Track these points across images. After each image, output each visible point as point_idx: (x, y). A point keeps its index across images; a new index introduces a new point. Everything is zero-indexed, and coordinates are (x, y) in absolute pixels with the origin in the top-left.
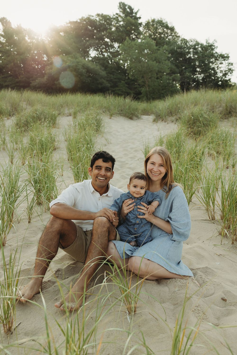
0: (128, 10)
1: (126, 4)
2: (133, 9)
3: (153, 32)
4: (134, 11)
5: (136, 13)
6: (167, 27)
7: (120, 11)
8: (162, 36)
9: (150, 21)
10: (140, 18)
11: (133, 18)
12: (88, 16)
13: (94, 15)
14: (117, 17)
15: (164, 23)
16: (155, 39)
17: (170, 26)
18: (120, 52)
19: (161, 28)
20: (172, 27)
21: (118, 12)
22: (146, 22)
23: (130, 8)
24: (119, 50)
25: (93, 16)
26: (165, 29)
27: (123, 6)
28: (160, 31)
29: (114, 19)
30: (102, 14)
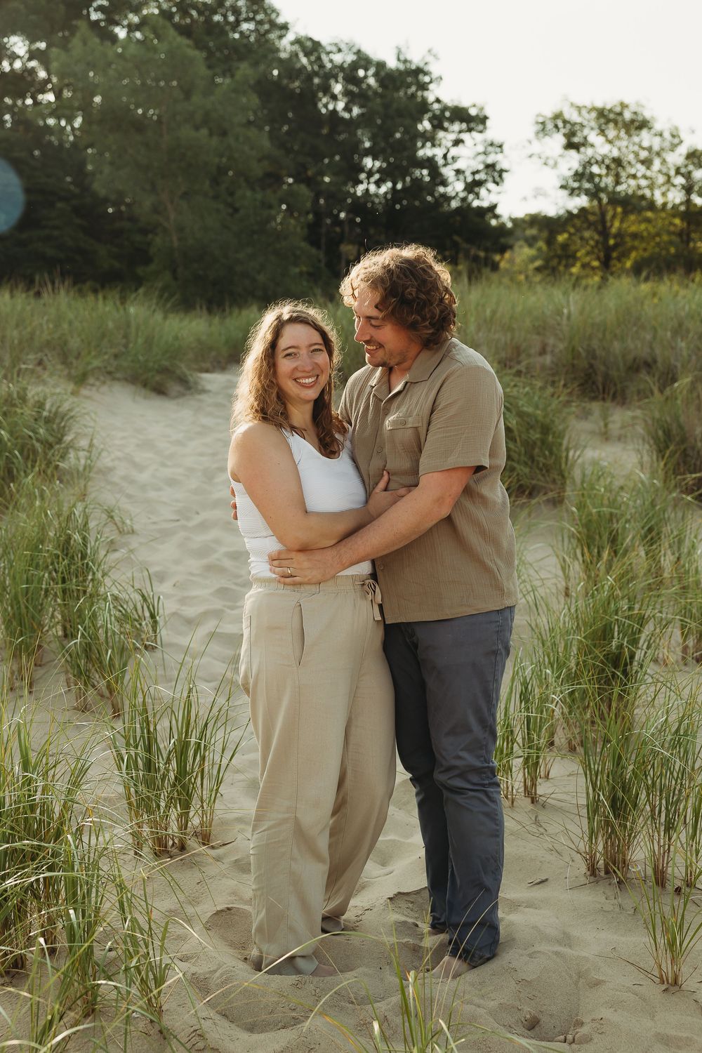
18: (42, 75)
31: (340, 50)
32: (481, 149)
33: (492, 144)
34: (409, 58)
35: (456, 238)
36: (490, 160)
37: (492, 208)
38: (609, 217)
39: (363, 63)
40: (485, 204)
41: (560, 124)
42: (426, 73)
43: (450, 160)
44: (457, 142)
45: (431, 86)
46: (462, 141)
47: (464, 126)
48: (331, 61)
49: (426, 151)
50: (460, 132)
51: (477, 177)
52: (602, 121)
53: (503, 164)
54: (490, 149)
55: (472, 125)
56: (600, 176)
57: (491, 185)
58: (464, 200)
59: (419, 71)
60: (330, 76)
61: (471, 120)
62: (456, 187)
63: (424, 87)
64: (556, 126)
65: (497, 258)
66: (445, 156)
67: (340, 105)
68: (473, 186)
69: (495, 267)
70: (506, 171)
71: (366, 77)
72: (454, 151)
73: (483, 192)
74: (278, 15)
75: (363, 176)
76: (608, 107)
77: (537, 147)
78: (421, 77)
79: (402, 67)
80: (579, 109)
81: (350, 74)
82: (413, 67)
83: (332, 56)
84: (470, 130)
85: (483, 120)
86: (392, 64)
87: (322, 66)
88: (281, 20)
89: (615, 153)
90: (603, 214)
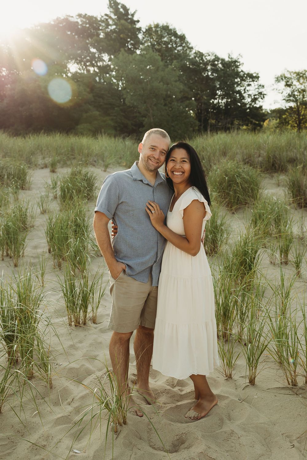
0: (121, 10)
1: (119, 2)
2: (128, 10)
3: (157, 40)
4: (129, 12)
5: (133, 15)
6: (175, 34)
7: (111, 12)
8: (170, 46)
9: (153, 26)
10: (138, 21)
11: (129, 21)
12: (65, 17)
13: (74, 16)
14: (107, 20)
15: (171, 30)
16: (159, 51)
17: (179, 33)
18: (112, 67)
19: (168, 36)
20: (182, 35)
21: (108, 13)
22: (147, 28)
23: (124, 7)
24: (110, 63)
25: (72, 17)
26: (173, 38)
27: (114, 5)
28: (165, 39)
29: (103, 21)
30: (86, 15)
31: (209, 55)
32: (257, 87)
33: (260, 86)
34: (232, 57)
35: (248, 117)
36: (260, 91)
37: (261, 107)
38: (300, 109)
39: (216, 59)
40: (258, 106)
41: (284, 78)
42: (238, 62)
43: (246, 91)
44: (249, 85)
45: (240, 66)
46: (250, 85)
47: (251, 80)
48: (206, 59)
49: (238, 89)
50: (250, 82)
51: (255, 97)
52: (298, 76)
53: (265, 93)
54: (260, 87)
55: (254, 79)
56: (297, 95)
57: (260, 99)
58: (250, 104)
59: (236, 61)
60: (206, 64)
61: (253, 77)
62: (248, 100)
63: (237, 67)
64: (282, 79)
65: (262, 123)
66: (245, 89)
67: (210, 73)
68: (254, 100)
69: (261, 126)
70: (265, 95)
71: (218, 64)
72: (248, 88)
73: (257, 102)
74: (190, 44)
75: (217, 97)
76: (300, 72)
77: (275, 86)
78: (236, 63)
79: (230, 60)
80: (290, 73)
81: (213, 63)
82: (234, 60)
83: (206, 57)
84: (253, 81)
85: (258, 77)
86: (227, 59)
87: (203, 61)
88: (190, 46)
89: (303, 88)
90: (298, 108)
